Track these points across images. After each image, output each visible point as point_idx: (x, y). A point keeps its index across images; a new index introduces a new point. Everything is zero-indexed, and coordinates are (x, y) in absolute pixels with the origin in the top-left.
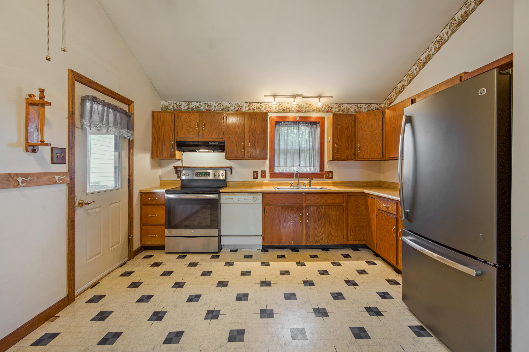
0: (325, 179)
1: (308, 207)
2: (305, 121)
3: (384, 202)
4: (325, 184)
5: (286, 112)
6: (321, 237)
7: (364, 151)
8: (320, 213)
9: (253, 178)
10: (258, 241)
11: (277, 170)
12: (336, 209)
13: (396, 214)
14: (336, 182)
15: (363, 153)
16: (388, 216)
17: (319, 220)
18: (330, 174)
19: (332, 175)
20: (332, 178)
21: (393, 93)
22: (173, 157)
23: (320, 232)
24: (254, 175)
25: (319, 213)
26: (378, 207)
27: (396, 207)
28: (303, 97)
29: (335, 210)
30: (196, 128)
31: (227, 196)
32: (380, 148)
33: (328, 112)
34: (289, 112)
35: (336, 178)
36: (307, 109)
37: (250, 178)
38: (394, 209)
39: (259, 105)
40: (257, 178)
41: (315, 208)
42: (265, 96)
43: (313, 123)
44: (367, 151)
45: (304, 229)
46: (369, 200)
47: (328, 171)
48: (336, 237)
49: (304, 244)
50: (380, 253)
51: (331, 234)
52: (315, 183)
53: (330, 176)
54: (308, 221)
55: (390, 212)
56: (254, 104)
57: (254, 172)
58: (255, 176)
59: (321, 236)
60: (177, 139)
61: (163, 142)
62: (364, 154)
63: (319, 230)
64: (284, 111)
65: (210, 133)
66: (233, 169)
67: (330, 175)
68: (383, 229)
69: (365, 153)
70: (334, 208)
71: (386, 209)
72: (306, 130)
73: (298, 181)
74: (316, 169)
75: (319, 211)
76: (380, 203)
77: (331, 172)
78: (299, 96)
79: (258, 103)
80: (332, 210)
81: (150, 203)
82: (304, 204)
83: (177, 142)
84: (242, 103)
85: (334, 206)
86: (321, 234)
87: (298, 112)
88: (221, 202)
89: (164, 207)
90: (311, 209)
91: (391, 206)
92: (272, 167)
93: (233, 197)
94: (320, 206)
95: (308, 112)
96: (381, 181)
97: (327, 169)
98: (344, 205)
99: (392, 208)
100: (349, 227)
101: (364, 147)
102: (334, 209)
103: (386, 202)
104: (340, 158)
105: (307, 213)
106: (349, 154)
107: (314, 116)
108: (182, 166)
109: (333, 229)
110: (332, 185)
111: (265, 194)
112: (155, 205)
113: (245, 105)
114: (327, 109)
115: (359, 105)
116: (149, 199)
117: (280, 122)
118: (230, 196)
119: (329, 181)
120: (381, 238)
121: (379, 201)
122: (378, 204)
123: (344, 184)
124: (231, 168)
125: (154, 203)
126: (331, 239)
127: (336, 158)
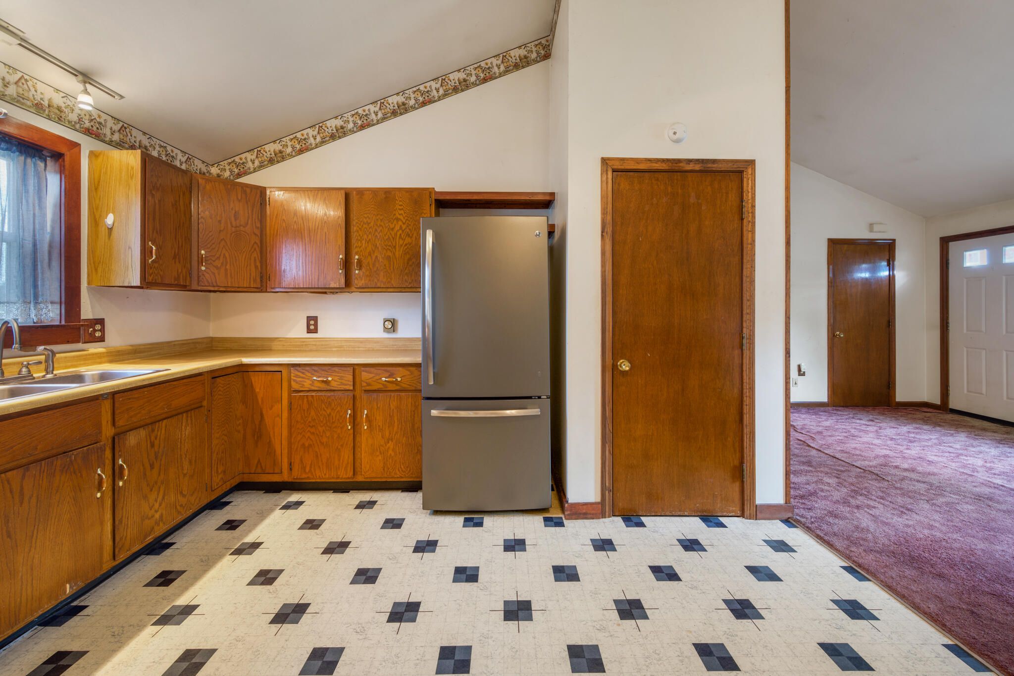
0: (80, 346)
1: (119, 436)
3: (316, 374)
4: (85, 360)
6: (157, 516)
7: (217, 267)
8: (157, 443)
12: (192, 420)
13: (351, 388)
14: (119, 351)
15: (214, 274)
16: (329, 397)
17: (152, 466)
18: (98, 327)
19: (103, 330)
20: (102, 339)
21: (249, 156)
23: (156, 500)
25: (153, 446)
26: (295, 386)
27: (351, 377)
29: (189, 421)
32: (256, 267)
33: (88, 133)
35: (115, 338)
38: (345, 382)
41: (144, 433)
44: (226, 270)
45: (108, 515)
47: (91, 317)
48: (193, 494)
49: (107, 567)
50: (304, 476)
51: (181, 493)
53: (98, 334)
54: (121, 484)
55: (337, 389)
59: (156, 511)
62: (217, 275)
63: (153, 495)
67: (95, 330)
68: (312, 427)
69: (219, 274)
70: (187, 417)
71: (323, 386)
75: (153, 438)
76: (303, 378)
77: (101, 322)
80: (184, 424)
82: (108, 431)
85: (187, 411)
86: (157, 506)
91: (338, 376)
94: (155, 422)
96: (212, 338)
97: (88, 311)
98: (206, 403)
99: (342, 379)
100: (214, 457)
101: (218, 258)
102: (187, 420)
103: (323, 373)
104: (159, 281)
105: (120, 456)
106: (180, 271)
109: (185, 475)
110: (106, 359)
114: (88, 124)
119: (95, 349)
120: (307, 445)
121: (299, 374)
122: (294, 381)
123: (140, 352)
126: (181, 506)
127: (150, 279)
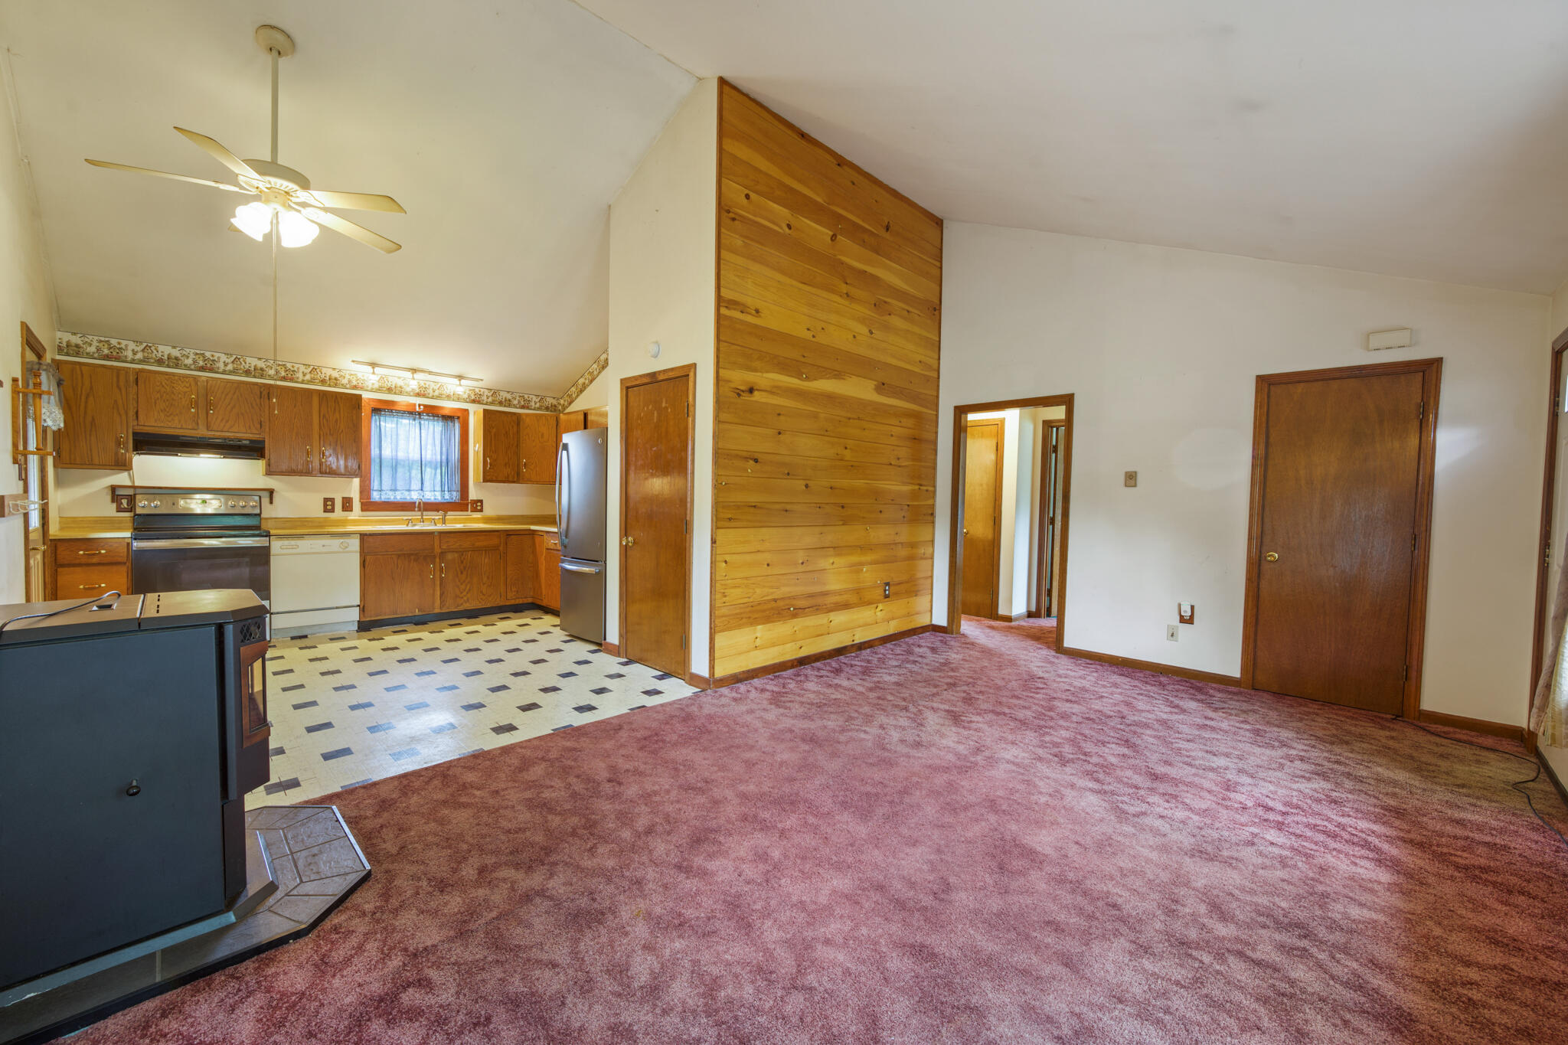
0: (469, 513)
1: (443, 554)
2: (432, 412)
3: (552, 538)
4: (470, 519)
5: (395, 393)
6: (466, 598)
7: (532, 470)
8: (464, 562)
9: (325, 511)
10: (354, 615)
11: (375, 496)
14: (489, 516)
15: (528, 472)
17: (462, 573)
18: (479, 504)
19: (482, 506)
20: (481, 510)
21: (573, 389)
22: (125, 465)
23: (465, 590)
24: (325, 505)
25: (462, 562)
26: (547, 546)
28: (430, 373)
29: (488, 556)
30: (190, 409)
31: (286, 542)
33: (474, 401)
34: (401, 393)
35: (489, 510)
36: (436, 393)
37: (316, 511)
39: (335, 374)
40: (332, 511)
41: (456, 555)
42: (353, 361)
43: (448, 418)
44: (536, 471)
45: (438, 588)
46: (537, 539)
47: (475, 498)
48: (490, 596)
49: (437, 611)
50: (549, 603)
51: (482, 592)
52: (451, 520)
53: (479, 508)
54: (443, 575)
56: (324, 370)
57: (326, 500)
58: (329, 507)
59: (465, 595)
60: (136, 428)
61: (91, 430)
62: (531, 474)
63: (463, 587)
64: (390, 390)
65: (227, 421)
66: (275, 494)
67: (478, 506)
70: (486, 553)
71: (555, 547)
72: (433, 430)
73: (422, 515)
74: (455, 496)
75: (462, 559)
76: (548, 540)
77: (481, 501)
78: (422, 371)
79: (334, 369)
80: (483, 556)
81: (83, 561)
82: (437, 550)
83: (135, 434)
84: (297, 366)
85: (486, 550)
86: (465, 593)
87: (418, 395)
88: (272, 552)
89: (123, 569)
90: (450, 556)
92: (365, 490)
93: (299, 542)
94: (464, 551)
95: (439, 397)
97: (473, 494)
98: (501, 548)
100: (508, 580)
101: (533, 464)
102: (485, 555)
103: (554, 538)
104: (494, 478)
105: (443, 563)
106: (509, 473)
107: (449, 405)
108: (130, 484)
109: (484, 584)
110: (482, 519)
111: (364, 536)
112: (99, 564)
113: (302, 368)
114: (473, 397)
115: (526, 396)
116: (81, 552)
117: (382, 409)
118: (293, 542)
119: (477, 514)
120: (549, 586)
121: (547, 537)
122: (546, 541)
123: (503, 517)
124: (271, 492)
125: (95, 560)
127: (488, 478)
